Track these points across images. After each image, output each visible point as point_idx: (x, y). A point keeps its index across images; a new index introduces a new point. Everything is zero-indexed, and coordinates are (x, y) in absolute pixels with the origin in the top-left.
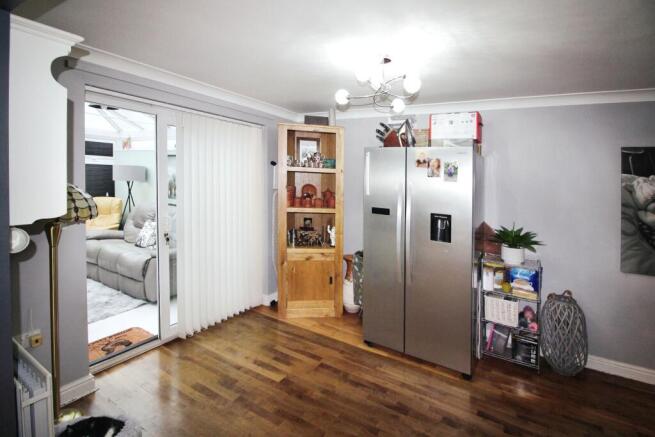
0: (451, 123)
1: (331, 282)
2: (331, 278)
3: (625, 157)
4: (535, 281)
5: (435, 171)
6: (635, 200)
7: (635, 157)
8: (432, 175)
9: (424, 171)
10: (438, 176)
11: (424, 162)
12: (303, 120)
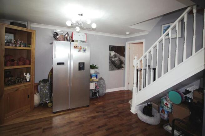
0: (79, 35)
1: (29, 97)
2: (29, 96)
3: (110, 47)
4: (97, 77)
5: (80, 50)
6: (111, 56)
7: (111, 47)
8: (79, 51)
9: (77, 50)
10: (81, 51)
11: (77, 47)
12: (10, 23)
